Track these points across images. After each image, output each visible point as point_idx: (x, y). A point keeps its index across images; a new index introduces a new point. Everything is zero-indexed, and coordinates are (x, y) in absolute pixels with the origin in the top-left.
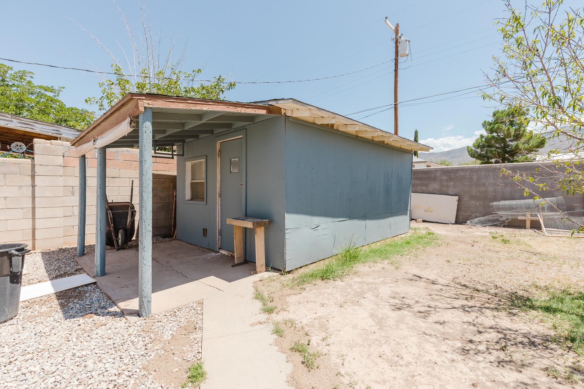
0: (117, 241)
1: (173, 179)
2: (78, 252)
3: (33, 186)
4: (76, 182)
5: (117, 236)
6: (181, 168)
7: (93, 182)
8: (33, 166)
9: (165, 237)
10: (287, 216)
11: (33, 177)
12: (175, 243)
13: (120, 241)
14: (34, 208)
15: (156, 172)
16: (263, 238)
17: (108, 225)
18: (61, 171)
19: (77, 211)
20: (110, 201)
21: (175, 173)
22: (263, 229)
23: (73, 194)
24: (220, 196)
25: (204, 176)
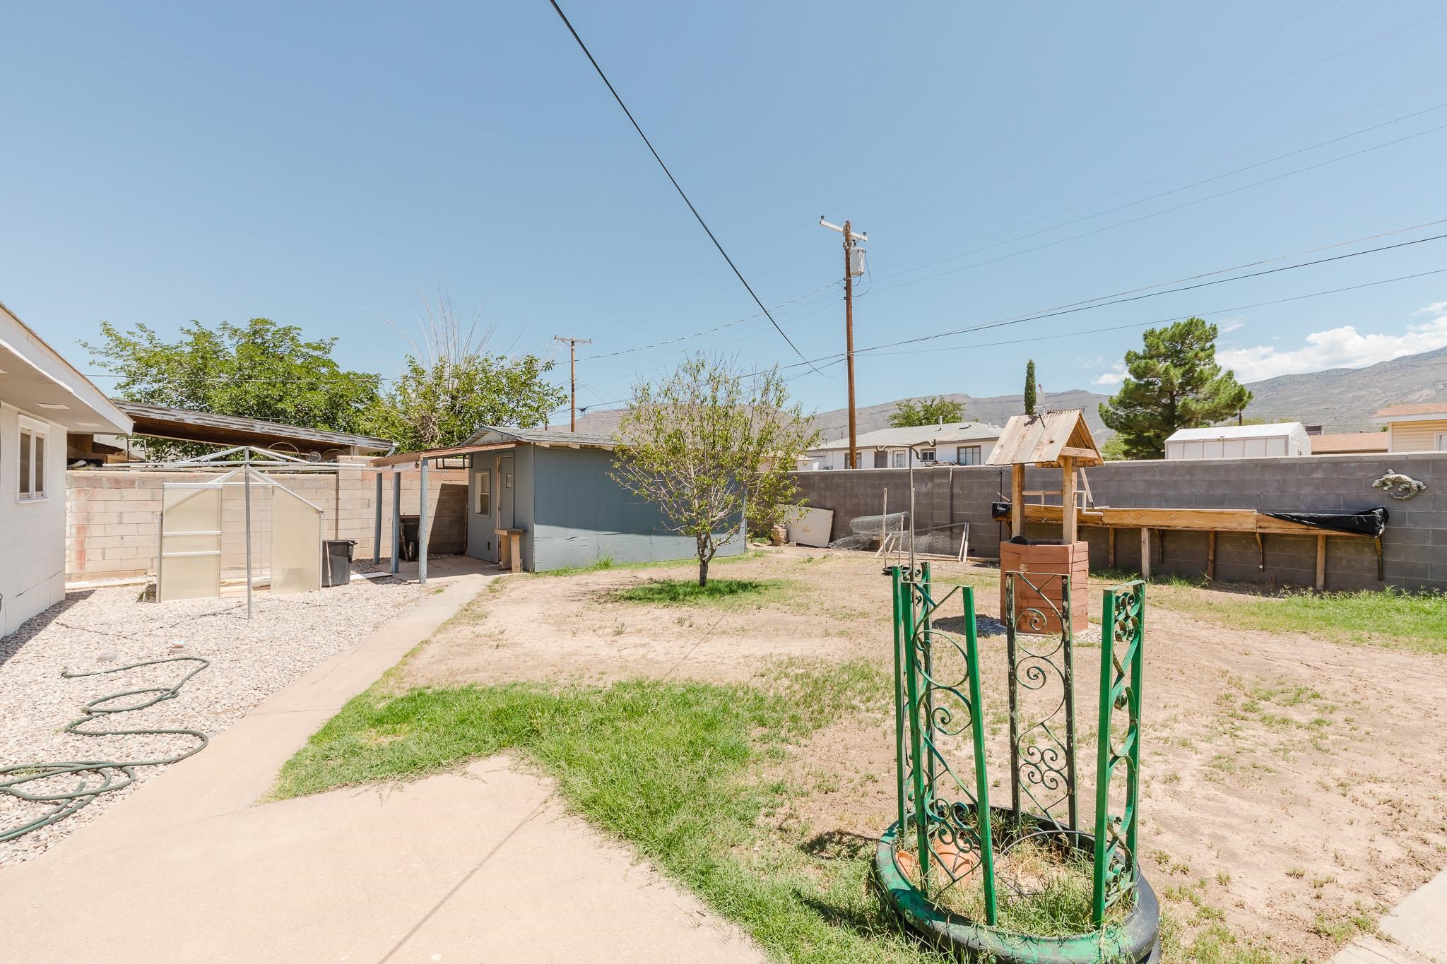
0: (408, 553)
1: (465, 489)
2: (373, 562)
3: (337, 499)
4: (373, 495)
5: (408, 548)
6: (472, 478)
7: (388, 495)
8: (338, 480)
9: (456, 554)
10: (535, 526)
11: (337, 490)
12: (464, 559)
13: (410, 553)
14: (337, 520)
15: (445, 482)
16: (518, 545)
17: (401, 537)
18: (359, 485)
19: (373, 524)
20: (402, 514)
21: (467, 483)
22: (518, 537)
23: (369, 506)
24: (500, 509)
25: (488, 490)
